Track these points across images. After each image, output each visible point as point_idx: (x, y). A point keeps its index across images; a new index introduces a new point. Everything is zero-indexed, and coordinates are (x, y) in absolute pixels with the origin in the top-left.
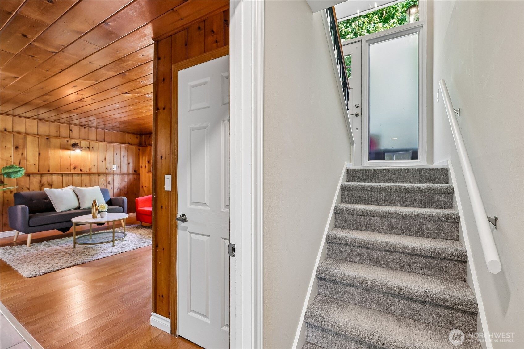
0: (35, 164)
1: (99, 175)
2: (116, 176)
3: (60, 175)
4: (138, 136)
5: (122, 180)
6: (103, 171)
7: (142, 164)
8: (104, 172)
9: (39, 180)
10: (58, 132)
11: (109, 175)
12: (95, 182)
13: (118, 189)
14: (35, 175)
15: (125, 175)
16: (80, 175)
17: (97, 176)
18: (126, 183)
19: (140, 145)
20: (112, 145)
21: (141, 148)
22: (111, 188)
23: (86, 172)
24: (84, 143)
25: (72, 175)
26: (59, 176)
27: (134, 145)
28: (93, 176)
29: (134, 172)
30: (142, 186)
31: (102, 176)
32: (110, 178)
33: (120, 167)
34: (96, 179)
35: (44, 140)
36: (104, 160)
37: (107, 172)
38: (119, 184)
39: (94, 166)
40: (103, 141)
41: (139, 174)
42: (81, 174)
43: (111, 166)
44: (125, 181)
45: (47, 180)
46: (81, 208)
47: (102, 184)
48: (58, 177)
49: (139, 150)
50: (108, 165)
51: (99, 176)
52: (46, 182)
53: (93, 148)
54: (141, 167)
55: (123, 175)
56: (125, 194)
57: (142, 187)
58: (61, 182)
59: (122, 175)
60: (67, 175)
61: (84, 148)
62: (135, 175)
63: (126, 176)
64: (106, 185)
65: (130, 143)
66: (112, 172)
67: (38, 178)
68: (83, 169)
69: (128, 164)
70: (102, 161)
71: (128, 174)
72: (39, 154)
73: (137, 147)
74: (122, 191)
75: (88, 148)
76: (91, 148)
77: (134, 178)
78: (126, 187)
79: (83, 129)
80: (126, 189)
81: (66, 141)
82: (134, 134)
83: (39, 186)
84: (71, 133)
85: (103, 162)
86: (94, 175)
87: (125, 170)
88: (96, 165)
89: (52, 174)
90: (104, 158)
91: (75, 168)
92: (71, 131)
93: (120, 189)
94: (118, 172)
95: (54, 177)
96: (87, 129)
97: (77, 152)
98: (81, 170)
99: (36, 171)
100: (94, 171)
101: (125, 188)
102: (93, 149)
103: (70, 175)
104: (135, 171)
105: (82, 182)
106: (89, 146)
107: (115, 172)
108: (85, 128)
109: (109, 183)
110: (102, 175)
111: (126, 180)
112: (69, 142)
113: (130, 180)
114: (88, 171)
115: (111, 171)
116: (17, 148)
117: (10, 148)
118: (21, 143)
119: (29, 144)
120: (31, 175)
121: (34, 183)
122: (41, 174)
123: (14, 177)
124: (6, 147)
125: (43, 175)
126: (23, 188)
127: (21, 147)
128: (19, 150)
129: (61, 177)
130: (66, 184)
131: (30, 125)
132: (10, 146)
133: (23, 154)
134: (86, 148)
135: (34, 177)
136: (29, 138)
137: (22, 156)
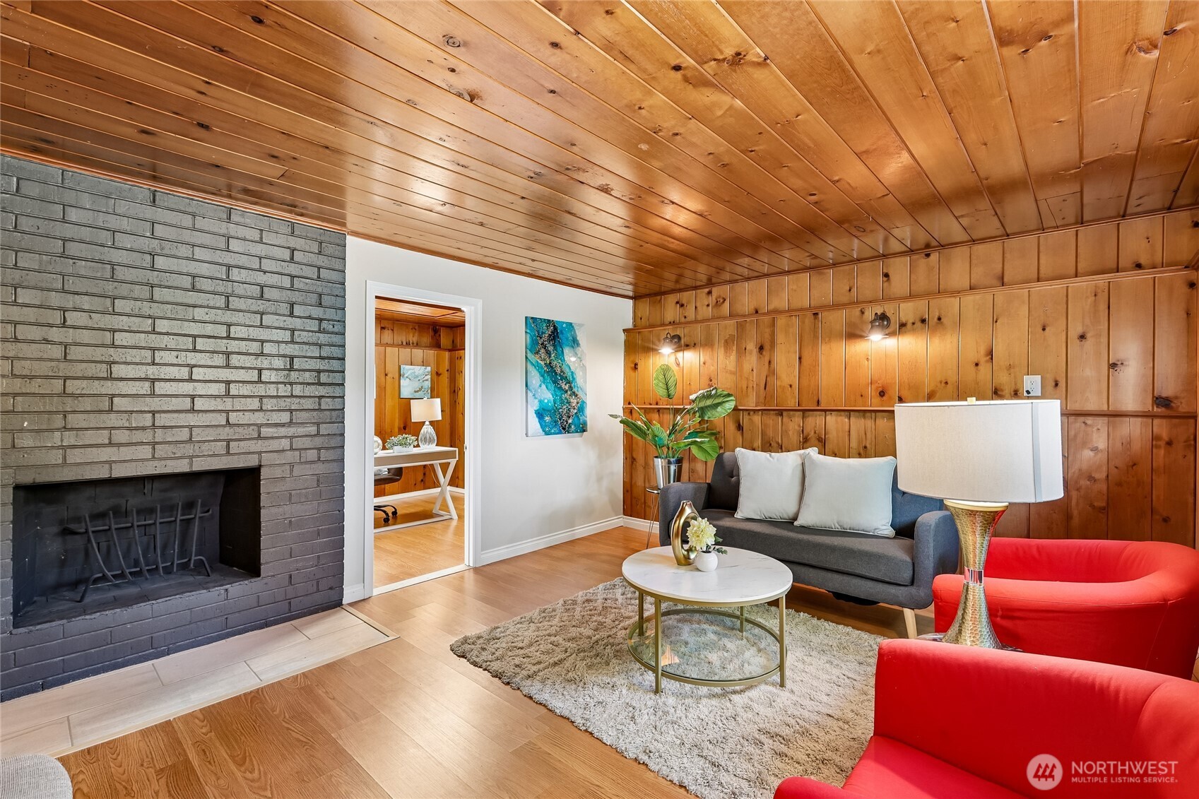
0: (791, 386)
9: (799, 426)
10: (853, 290)
14: (791, 413)
15: (1090, 421)
18: (1102, 457)
24: (908, 311)
25: (873, 414)
27: (1167, 266)
29: (1152, 408)
33: (1062, 385)
35: (809, 320)
36: (984, 361)
39: (943, 385)
40: (1000, 284)
41: (1195, 419)
43: (1019, 380)
44: (1095, 449)
45: (815, 427)
46: (796, 523)
49: (1191, 286)
50: (1002, 378)
52: (812, 433)
53: (939, 319)
55: (1082, 419)
56: (1092, 506)
58: (847, 434)
59: (1072, 419)
60: (861, 414)
61: (909, 325)
62: (1160, 422)
65: (1142, 261)
67: (797, 419)
69: (1111, 366)
70: (977, 364)
72: (800, 358)
73: (1177, 277)
74: (1074, 494)
75: (923, 321)
76: (932, 322)
77: (1159, 438)
78: (1101, 475)
79: (924, 260)
80: (1104, 487)
81: (859, 313)
83: (800, 442)
84: (884, 285)
85: (979, 367)
89: (825, 411)
90: (983, 350)
91: (882, 394)
92: (885, 279)
95: (831, 419)
96: (934, 257)
98: (900, 399)
99: (792, 403)
102: (942, 323)
103: (868, 414)
104: (1164, 402)
106: (925, 317)
108: (928, 255)
111: (1101, 442)
112: (867, 313)
116: (761, 348)
117: (751, 353)
118: (767, 336)
119: (780, 338)
120: (785, 413)
121: (790, 433)
122: (804, 411)
123: (711, 415)
124: (745, 349)
125: (807, 413)
126: (770, 444)
127: (767, 347)
128: (764, 353)
129: (847, 420)
130: (860, 442)
131: (795, 287)
132: (751, 346)
133: (772, 362)
134: (918, 324)
135: (790, 417)
136: (781, 321)
137: (769, 367)
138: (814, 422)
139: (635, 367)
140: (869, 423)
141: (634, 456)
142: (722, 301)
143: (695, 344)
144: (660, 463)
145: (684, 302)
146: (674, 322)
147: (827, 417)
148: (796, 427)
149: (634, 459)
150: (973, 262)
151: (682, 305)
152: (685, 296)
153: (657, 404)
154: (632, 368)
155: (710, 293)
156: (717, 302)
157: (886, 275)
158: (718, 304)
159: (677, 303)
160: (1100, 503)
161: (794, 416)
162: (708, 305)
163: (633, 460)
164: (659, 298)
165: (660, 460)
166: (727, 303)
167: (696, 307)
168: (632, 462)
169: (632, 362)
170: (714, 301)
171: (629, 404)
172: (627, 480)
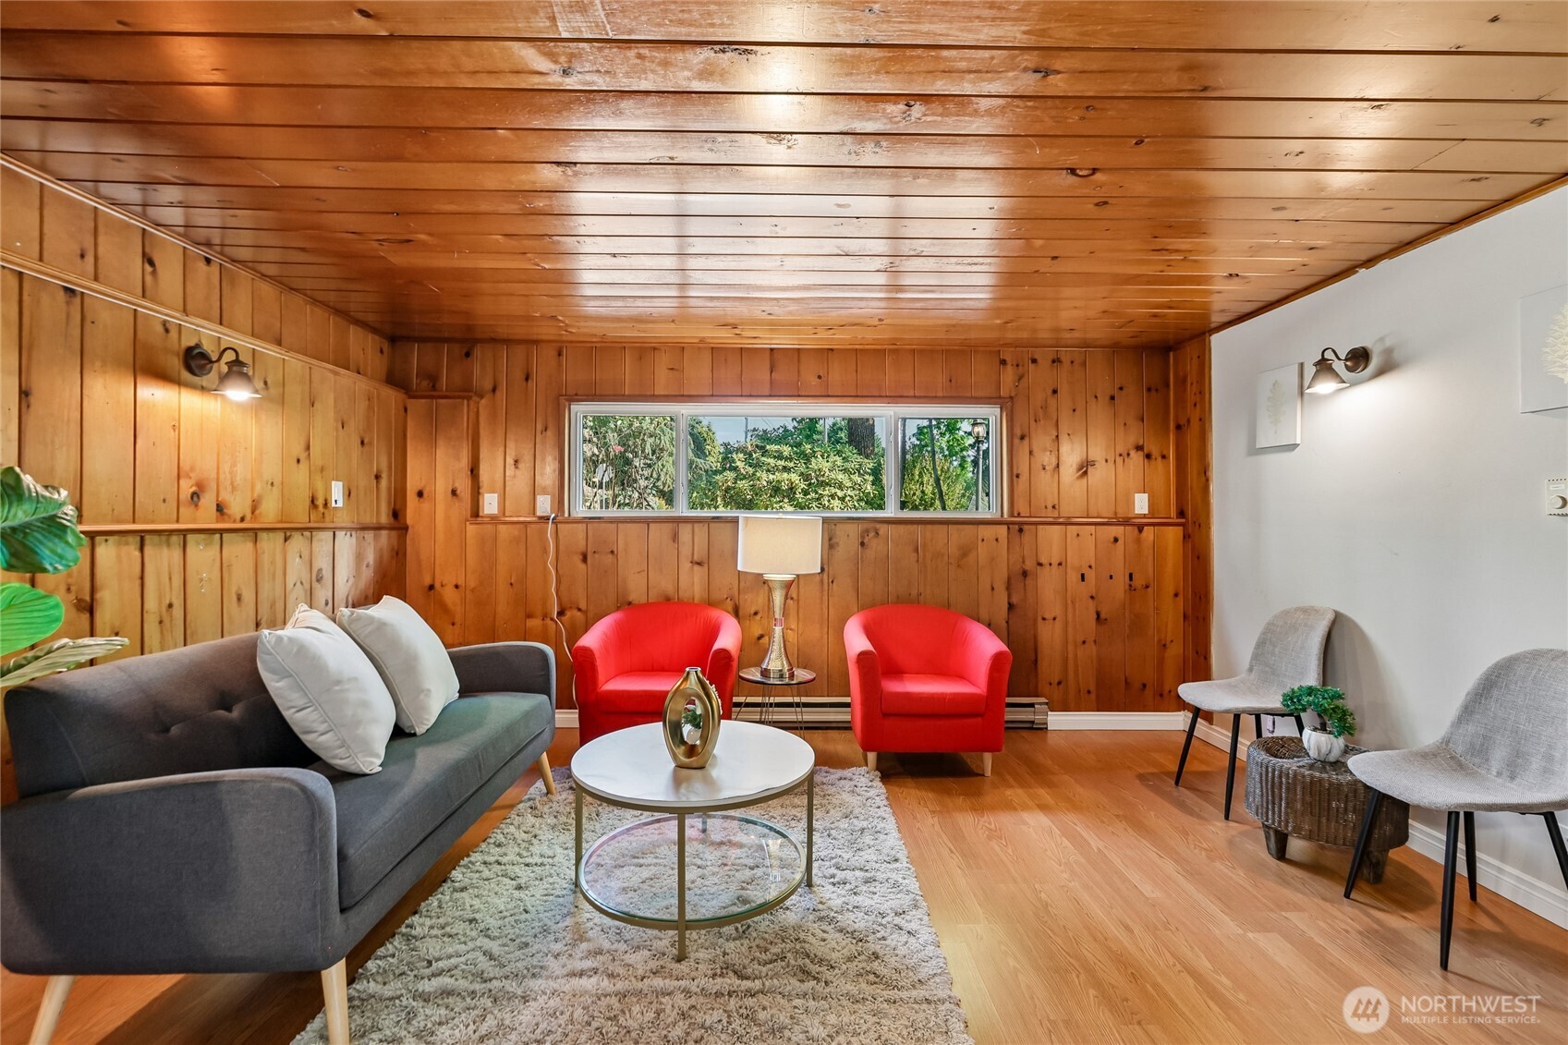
1: (287, 533)
2: (340, 536)
3: (131, 539)
5: (360, 552)
6: (301, 515)
8: (304, 520)
10: (88, 259)
11: (321, 534)
12: (275, 578)
16: (218, 536)
17: (280, 538)
18: (371, 571)
19: (400, 383)
21: (412, 402)
22: (326, 603)
23: (242, 520)
25: (182, 538)
26: (127, 544)
28: (270, 543)
29: (391, 520)
30: (428, 581)
31: (296, 543)
32: (322, 550)
34: (279, 559)
36: (303, 456)
37: (314, 518)
38: (352, 581)
39: (269, 486)
41: (409, 528)
42: (221, 532)
43: (328, 489)
47: (298, 584)
48: (124, 549)
49: (403, 408)
50: (317, 483)
51: (286, 539)
53: (266, 383)
55: (363, 533)
57: (431, 587)
58: (138, 583)
59: (359, 533)
60: (163, 537)
63: (371, 536)
64: (309, 587)
65: (361, 370)
66: (328, 519)
68: (231, 506)
69: (377, 478)
70: (298, 461)
71: (378, 528)
72: (23, 393)
81: (161, 328)
84: (149, 279)
85: (300, 465)
86: (271, 535)
88: (278, 479)
89: (94, 535)
90: (303, 441)
94: (348, 518)
95: (103, 553)
98: (220, 508)
100: (270, 512)
102: (268, 390)
103: (175, 538)
105: (226, 575)
107: (338, 520)
109: (320, 578)
110: (298, 535)
111: (372, 557)
112: (170, 333)
113: (381, 557)
114: (248, 515)
115: (327, 512)
129: (137, 554)
130: (161, 596)
140: (176, 556)
147: (98, 551)
150: (255, 302)
157: (150, 261)
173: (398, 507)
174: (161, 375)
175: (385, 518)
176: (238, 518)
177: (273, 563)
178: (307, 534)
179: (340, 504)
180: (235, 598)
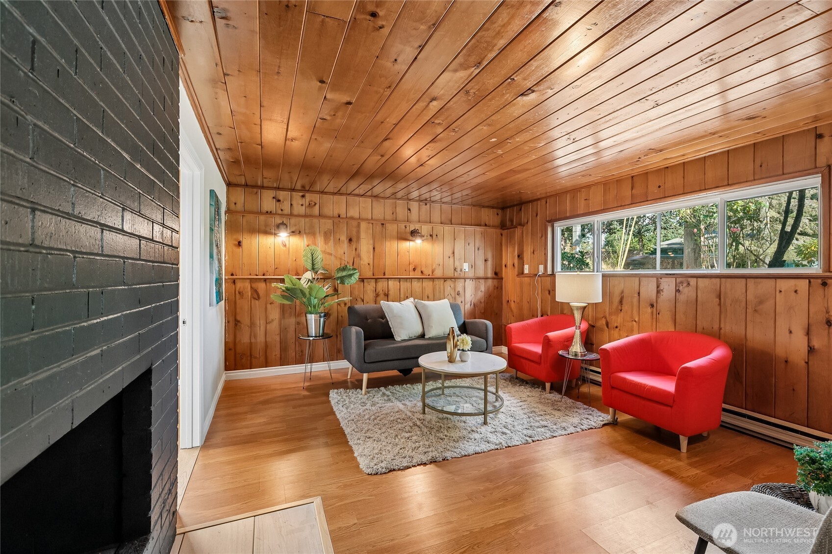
0: (369, 264)
1: (445, 279)
2: (468, 281)
3: (397, 280)
4: (500, 212)
5: (477, 289)
6: (450, 273)
7: (507, 260)
8: (452, 275)
9: (374, 287)
10: (395, 214)
11: (459, 280)
12: (440, 292)
13: (471, 305)
14: (369, 280)
15: (480, 281)
16: (421, 280)
17: (442, 281)
18: (483, 293)
19: (503, 226)
20: (462, 228)
21: (505, 232)
22: (462, 302)
23: (429, 275)
24: (425, 229)
25: (411, 280)
26: (396, 281)
27: (494, 227)
28: (437, 282)
29: (494, 276)
30: (507, 299)
31: (449, 282)
32: (460, 285)
33: (473, 267)
34: (442, 287)
35: (379, 228)
36: (451, 256)
37: (456, 275)
38: (473, 296)
39: (438, 266)
40: (450, 223)
41: (502, 279)
42: (422, 278)
43: (462, 265)
44: (481, 291)
45: (383, 287)
46: (426, 337)
47: (450, 295)
48: (395, 282)
49: (502, 235)
50: (457, 264)
51: (445, 281)
52: (381, 292)
53: (437, 236)
54: (506, 266)
55: (478, 280)
56: (481, 312)
57: (508, 301)
58: (399, 290)
59: (476, 280)
60: (405, 279)
61: (426, 237)
62: (495, 280)
63: (482, 281)
64: (454, 296)
65: (487, 223)
66: (462, 275)
67: (373, 283)
68: (426, 272)
69: (486, 260)
70: (449, 257)
71: (486, 278)
72: (374, 248)
73: (499, 231)
74: (477, 308)
75: (431, 236)
76: (434, 236)
77: (495, 286)
78: (483, 301)
79: (424, 206)
80: (483, 305)
81: (404, 227)
82: (493, 207)
83: (374, 297)
84: (409, 214)
85: (450, 259)
86: (439, 280)
87: (481, 273)
88: (441, 264)
89: (388, 279)
90: (451, 252)
91: (414, 270)
92: (409, 211)
93: (474, 304)
94: (471, 275)
95: (391, 283)
96: (428, 205)
97: (418, 243)
98: (422, 272)
99: (370, 274)
100: (438, 273)
101: (481, 302)
102: (437, 238)
103: (408, 280)
104: (496, 274)
105: (424, 290)
106: (432, 233)
107: (466, 276)
108: (426, 204)
109: (458, 294)
110: (450, 280)
111: (483, 289)
112: (408, 228)
113: (488, 289)
114: (431, 274)
115: (461, 273)
116: (350, 240)
117: (343, 242)
118: (354, 233)
119: (363, 235)
120: (365, 280)
121: (369, 292)
122: (376, 279)
123: (348, 282)
124: (339, 239)
125: (378, 280)
126: (356, 300)
127: (354, 239)
128: (352, 243)
129: (399, 283)
130: (405, 295)
131: (364, 206)
132: (344, 238)
133: (357, 250)
134: (429, 237)
135: (368, 282)
136: (363, 225)
137: (356, 252)
138: (382, 285)
139: (239, 244)
140: (409, 284)
141: (238, 318)
142: (313, 204)
143: (300, 232)
144: (313, 318)
145: (281, 198)
146: (271, 212)
147: (389, 282)
148: (372, 288)
149: (239, 321)
150: (442, 211)
151: (279, 201)
152: (282, 195)
153: (264, 275)
154: (235, 245)
155: (303, 196)
156: (310, 204)
157: (410, 210)
158: (311, 205)
159: (274, 198)
160: (483, 311)
161: (371, 281)
162: (302, 205)
163: (237, 322)
164: (255, 190)
165: (313, 315)
166: (317, 206)
167: (291, 204)
168: (236, 325)
169: (236, 240)
170: (307, 204)
171: (232, 275)
172: (231, 339)
173: (497, 271)
174: (406, 239)
175: (490, 274)
176: (428, 275)
177: (440, 288)
178: (453, 280)
179: (467, 270)
180: (427, 297)
